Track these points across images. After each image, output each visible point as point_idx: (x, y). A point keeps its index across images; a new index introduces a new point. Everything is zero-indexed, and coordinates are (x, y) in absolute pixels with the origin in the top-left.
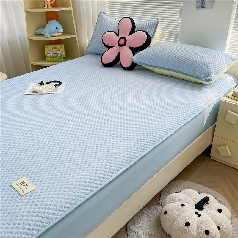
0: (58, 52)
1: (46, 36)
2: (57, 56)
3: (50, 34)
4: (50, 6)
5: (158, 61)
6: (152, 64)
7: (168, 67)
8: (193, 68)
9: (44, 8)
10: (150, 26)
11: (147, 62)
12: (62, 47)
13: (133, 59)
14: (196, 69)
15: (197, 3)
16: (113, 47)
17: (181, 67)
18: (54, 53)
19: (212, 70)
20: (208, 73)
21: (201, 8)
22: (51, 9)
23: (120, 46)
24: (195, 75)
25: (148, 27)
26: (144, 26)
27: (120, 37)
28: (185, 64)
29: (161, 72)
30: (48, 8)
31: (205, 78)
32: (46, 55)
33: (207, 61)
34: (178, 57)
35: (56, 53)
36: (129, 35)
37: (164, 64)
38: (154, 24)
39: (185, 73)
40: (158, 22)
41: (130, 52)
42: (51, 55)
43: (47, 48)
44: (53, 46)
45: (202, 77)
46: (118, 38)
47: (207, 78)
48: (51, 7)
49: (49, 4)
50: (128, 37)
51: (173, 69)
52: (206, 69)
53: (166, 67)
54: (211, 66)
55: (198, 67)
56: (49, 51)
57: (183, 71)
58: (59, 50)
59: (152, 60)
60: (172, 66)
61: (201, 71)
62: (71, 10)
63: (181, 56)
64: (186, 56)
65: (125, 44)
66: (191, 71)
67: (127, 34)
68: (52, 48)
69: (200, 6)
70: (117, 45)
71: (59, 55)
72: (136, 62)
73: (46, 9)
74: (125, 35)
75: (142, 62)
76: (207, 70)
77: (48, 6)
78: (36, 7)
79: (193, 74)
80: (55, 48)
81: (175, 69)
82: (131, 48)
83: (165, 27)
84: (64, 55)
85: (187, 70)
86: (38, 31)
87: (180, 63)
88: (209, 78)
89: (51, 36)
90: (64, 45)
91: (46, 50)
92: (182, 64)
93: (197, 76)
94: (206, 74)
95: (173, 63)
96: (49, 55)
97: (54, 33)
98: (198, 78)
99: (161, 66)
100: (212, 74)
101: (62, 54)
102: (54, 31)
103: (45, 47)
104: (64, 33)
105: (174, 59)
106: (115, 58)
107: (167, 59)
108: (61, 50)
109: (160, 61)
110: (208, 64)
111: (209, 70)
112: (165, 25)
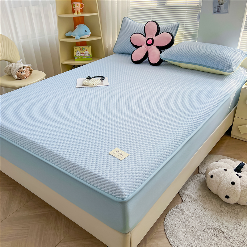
0: (86, 52)
1: (77, 38)
2: (84, 56)
3: (80, 36)
4: (79, 11)
5: (184, 57)
6: (178, 60)
7: (193, 62)
8: (216, 62)
9: (75, 13)
10: (172, 28)
11: (174, 58)
13: (161, 56)
14: (219, 63)
15: (214, 9)
16: (141, 46)
17: (206, 62)
18: (82, 54)
19: (232, 63)
20: (230, 66)
21: (217, 13)
22: (80, 15)
23: (148, 45)
24: (218, 67)
25: (170, 29)
26: (167, 28)
27: (147, 38)
28: (209, 59)
29: (187, 66)
30: (77, 14)
31: (227, 70)
33: (228, 56)
34: (202, 53)
35: (83, 54)
36: (155, 36)
37: (189, 60)
38: (175, 27)
39: (209, 66)
40: (179, 25)
41: (158, 51)
42: (80, 55)
43: (76, 49)
44: (81, 47)
45: (225, 69)
46: (145, 39)
47: (229, 70)
48: (80, 13)
49: (79, 10)
50: (154, 38)
51: (198, 63)
52: (228, 62)
53: (191, 62)
54: (231, 60)
55: (221, 61)
56: (78, 51)
57: (207, 65)
58: (86, 50)
59: (179, 56)
60: (197, 61)
61: (223, 64)
62: (98, 15)
63: (205, 52)
64: (209, 52)
65: (152, 44)
66: (214, 64)
67: (153, 35)
68: (80, 49)
69: (217, 11)
70: (145, 45)
71: (87, 55)
72: (163, 58)
73: (76, 15)
74: (152, 36)
75: (169, 58)
76: (228, 64)
77: (77, 12)
78: (66, 13)
79: (216, 67)
80: (83, 49)
81: (200, 63)
82: (157, 47)
83: (184, 29)
84: (91, 54)
85: (210, 64)
86: (68, 34)
87: (204, 58)
88: (231, 69)
89: (80, 39)
90: (90, 47)
91: (75, 50)
92: (206, 59)
93: (220, 68)
94: (228, 66)
95: (198, 59)
97: (83, 35)
98: (221, 70)
99: (187, 61)
100: (233, 66)
101: (89, 54)
102: (84, 33)
103: (74, 48)
104: (92, 35)
105: (199, 55)
106: (144, 56)
107: (193, 55)
108: (88, 51)
109: (187, 57)
110: (229, 59)
111: (230, 63)
112: (184, 27)
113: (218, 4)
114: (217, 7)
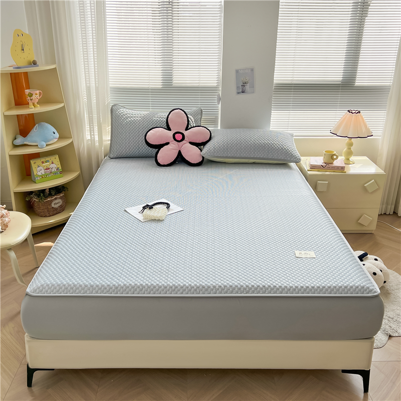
0: (52, 166)
2: (51, 172)
3: (45, 142)
4: (36, 103)
9: (30, 107)
12: (55, 158)
15: (237, 89)
18: (46, 169)
21: (241, 93)
30: (34, 107)
32: (35, 174)
35: (49, 169)
42: (43, 172)
43: (35, 163)
44: (43, 160)
56: (39, 167)
58: (53, 163)
62: (64, 107)
68: (43, 162)
69: (241, 91)
71: (54, 170)
78: (9, 109)
80: (47, 162)
84: (60, 168)
86: (17, 142)
90: (57, 157)
91: (34, 166)
96: (39, 174)
97: (49, 141)
101: (58, 168)
102: (52, 137)
103: (32, 162)
108: (54, 163)
113: (242, 84)
114: (241, 87)
